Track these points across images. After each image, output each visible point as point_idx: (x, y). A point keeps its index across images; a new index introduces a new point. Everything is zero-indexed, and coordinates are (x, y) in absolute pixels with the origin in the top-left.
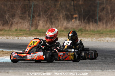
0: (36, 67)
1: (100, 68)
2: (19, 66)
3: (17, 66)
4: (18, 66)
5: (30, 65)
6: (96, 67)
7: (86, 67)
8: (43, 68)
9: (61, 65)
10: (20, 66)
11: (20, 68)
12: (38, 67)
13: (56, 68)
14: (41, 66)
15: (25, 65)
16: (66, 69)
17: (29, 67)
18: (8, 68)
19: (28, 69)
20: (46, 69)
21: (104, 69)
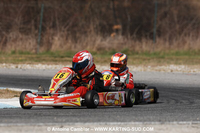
0: (47, 117)
1: (159, 118)
2: (18, 116)
3: (15, 115)
5: (36, 114)
6: (151, 117)
7: (134, 117)
8: (60, 120)
9: (90, 114)
11: (18, 120)
12: (50, 117)
13: (82, 119)
14: (56, 116)
15: (28, 114)
16: (99, 121)
17: (35, 117)
19: (32, 120)
20: (64, 120)
21: (166, 121)
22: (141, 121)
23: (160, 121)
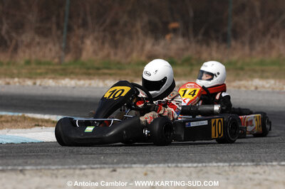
0: (90, 156)
1: (250, 157)
2: (47, 155)
4: (44, 155)
5: (72, 152)
6: (239, 155)
7: (214, 156)
8: (109, 160)
9: (149, 151)
10: (49, 154)
11: (50, 161)
12: (93, 156)
13: (141, 159)
16: (165, 161)
17: (72, 155)
18: (20, 161)
19: (70, 161)
20: (115, 161)
21: (261, 161)
22: (225, 161)
23: (253, 161)
